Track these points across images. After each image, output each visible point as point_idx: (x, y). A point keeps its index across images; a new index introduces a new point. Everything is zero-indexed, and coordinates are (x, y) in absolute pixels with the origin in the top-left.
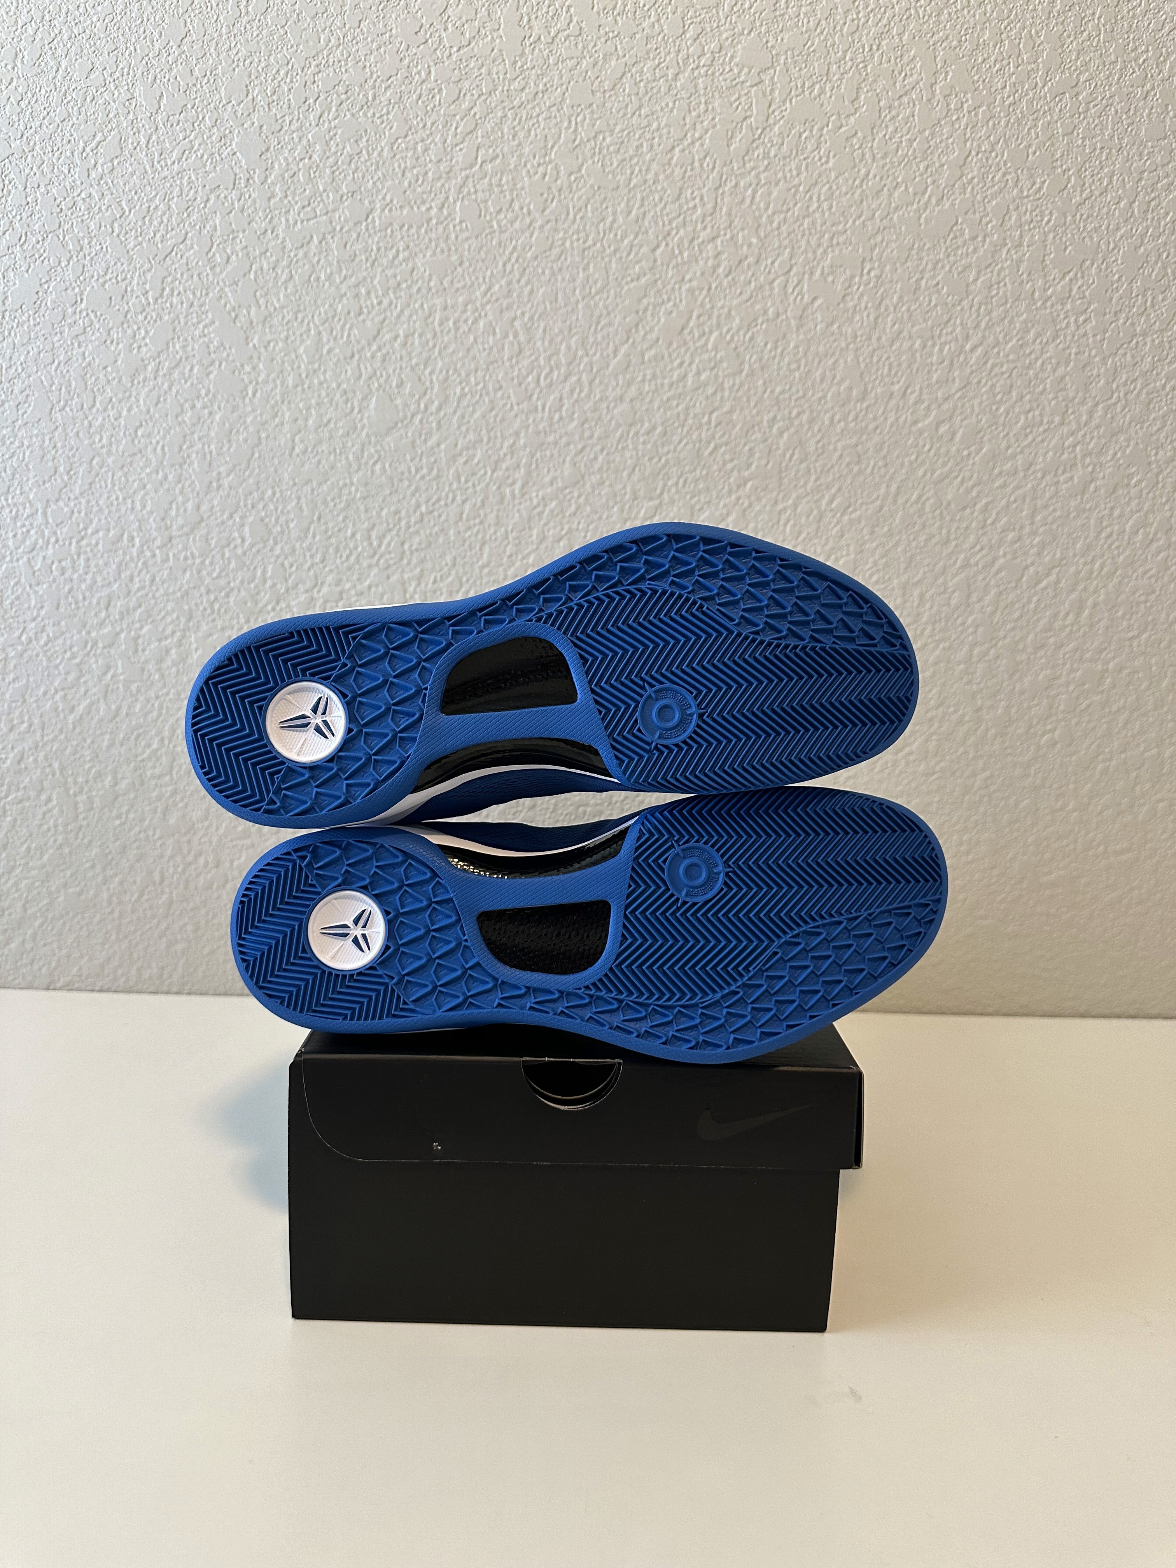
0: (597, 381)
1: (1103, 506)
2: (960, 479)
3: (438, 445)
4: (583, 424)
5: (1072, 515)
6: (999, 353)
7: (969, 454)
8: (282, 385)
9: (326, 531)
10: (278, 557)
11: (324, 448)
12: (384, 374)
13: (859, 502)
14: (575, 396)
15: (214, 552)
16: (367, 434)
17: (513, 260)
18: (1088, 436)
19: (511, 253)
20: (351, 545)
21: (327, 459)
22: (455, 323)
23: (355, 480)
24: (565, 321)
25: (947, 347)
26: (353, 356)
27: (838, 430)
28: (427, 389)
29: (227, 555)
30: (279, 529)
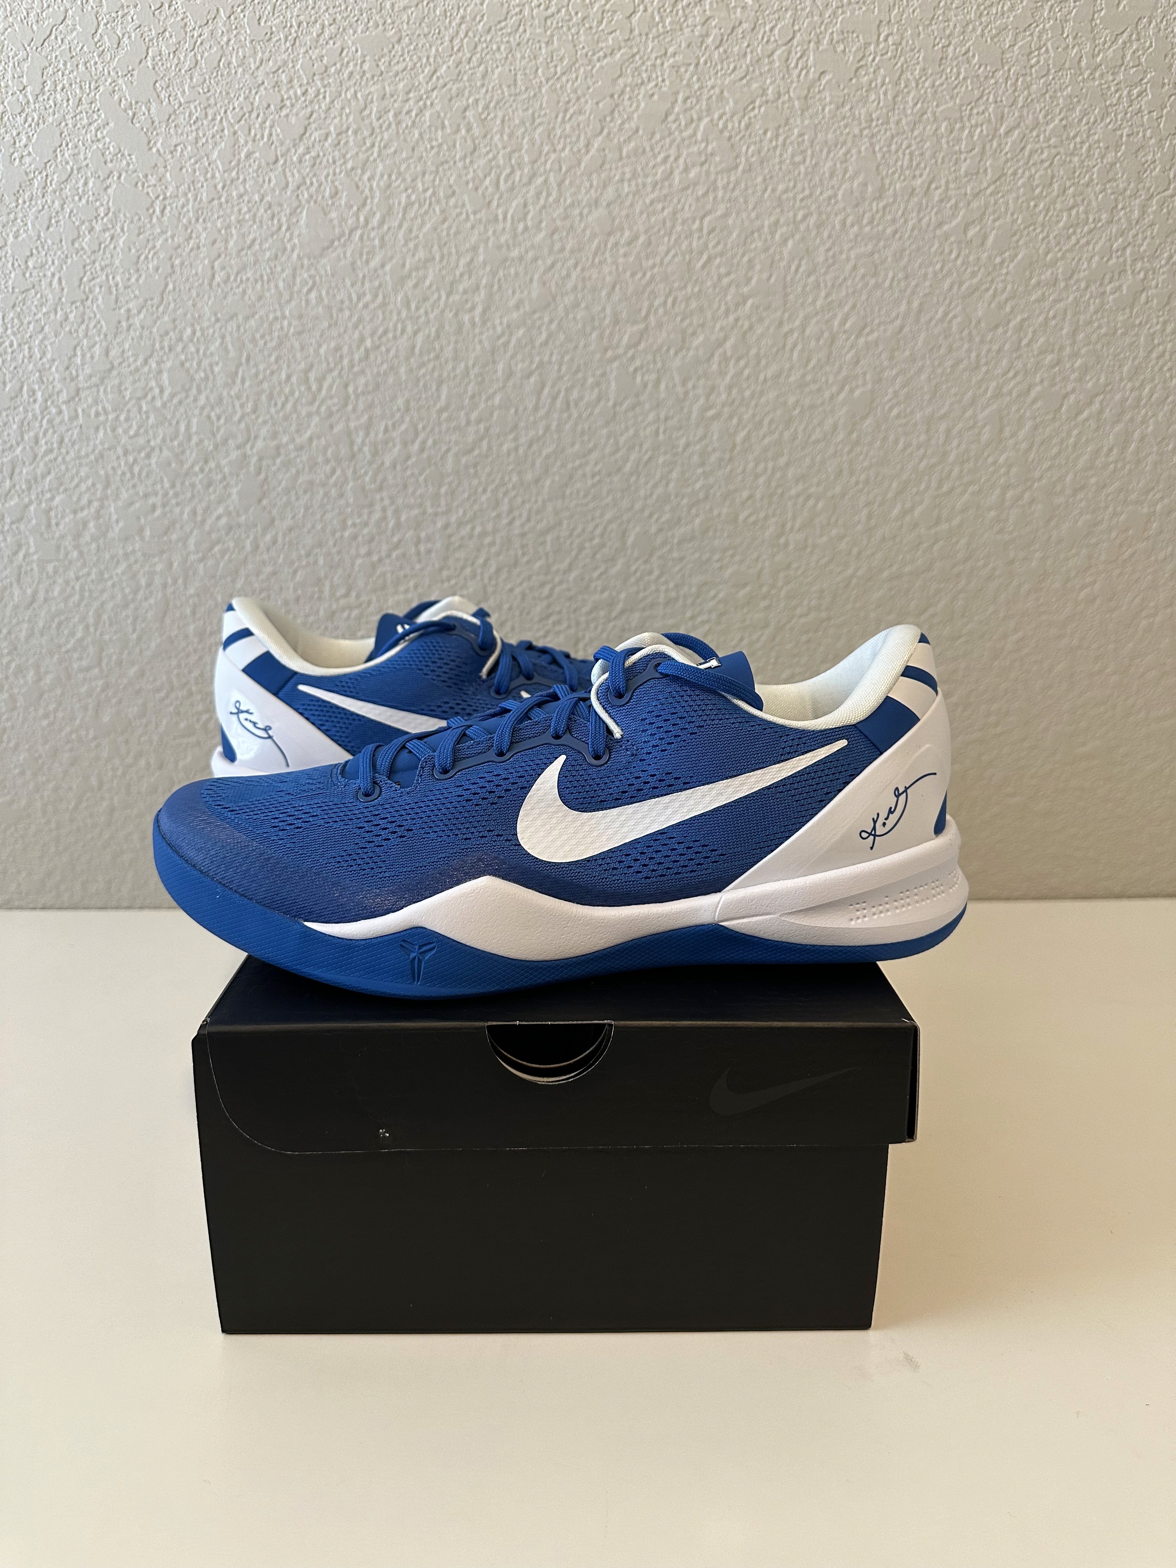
0: (567, 182)
1: (1155, 321)
2: (991, 292)
3: (383, 266)
4: (553, 233)
5: (1120, 332)
6: (1038, 136)
7: (1002, 262)
8: (195, 200)
9: (256, 375)
10: (203, 408)
11: (249, 275)
12: (314, 180)
13: (877, 321)
14: (542, 202)
15: (130, 405)
16: (299, 257)
17: (462, 34)
18: (1140, 236)
19: (460, 25)
20: (287, 390)
21: (253, 289)
22: (396, 115)
23: (287, 313)
24: (527, 109)
25: (979, 130)
26: (276, 161)
27: (852, 237)
28: (367, 198)
29: (144, 408)
30: (202, 375)
